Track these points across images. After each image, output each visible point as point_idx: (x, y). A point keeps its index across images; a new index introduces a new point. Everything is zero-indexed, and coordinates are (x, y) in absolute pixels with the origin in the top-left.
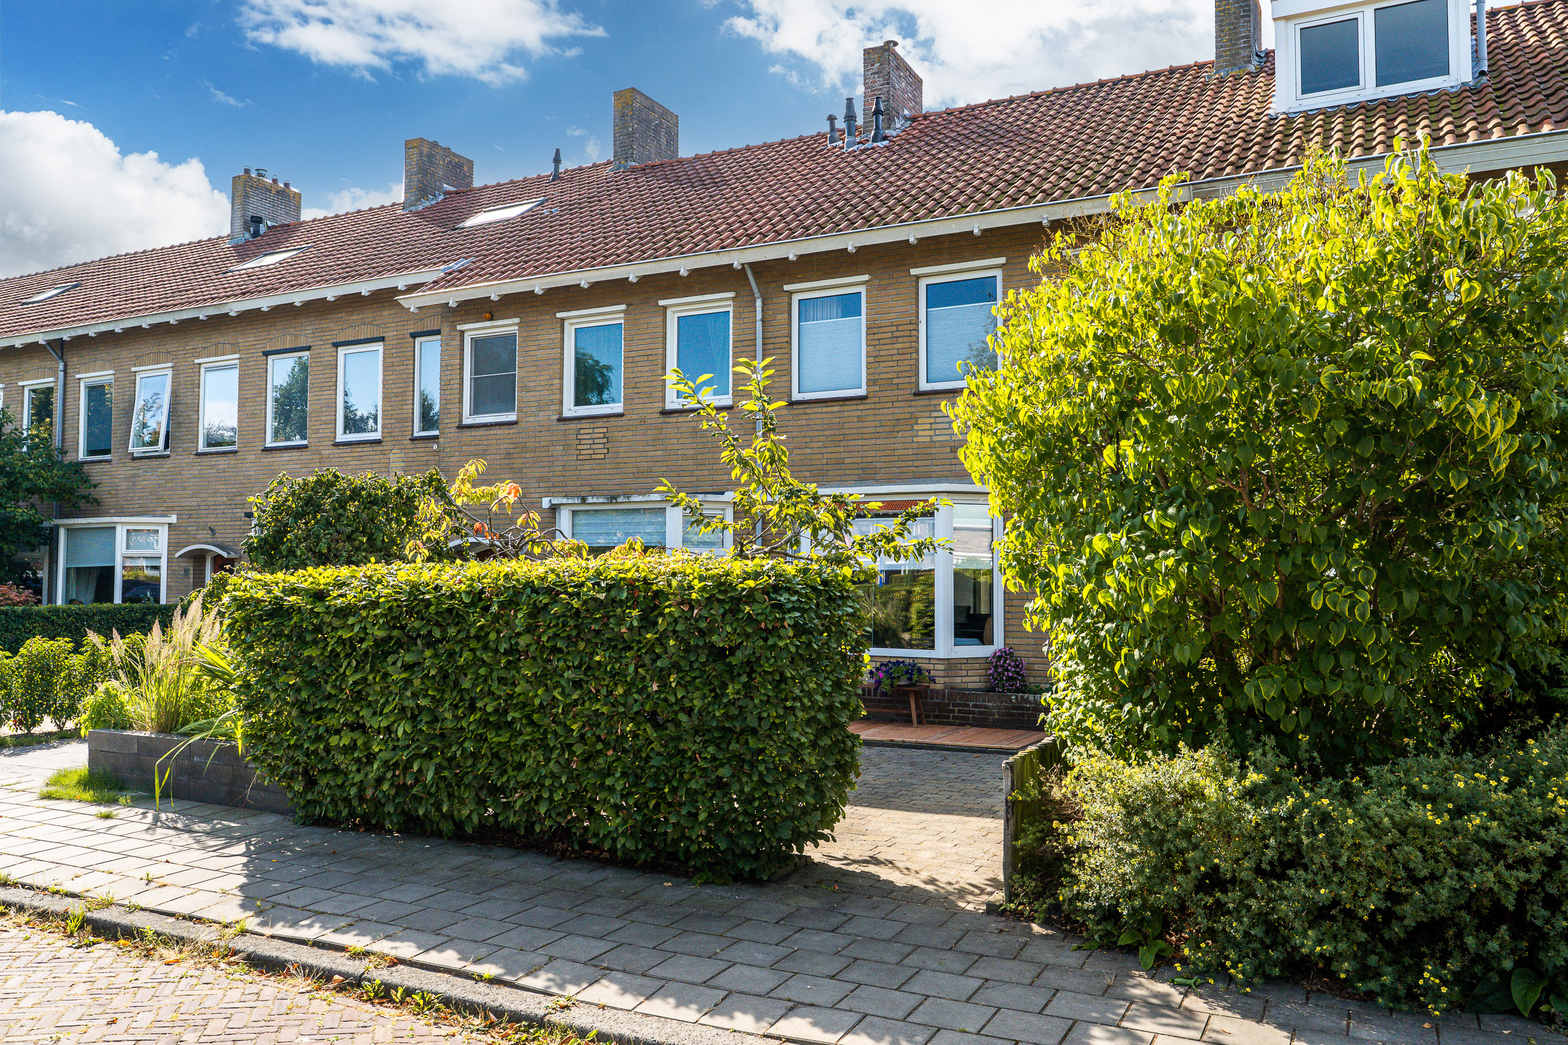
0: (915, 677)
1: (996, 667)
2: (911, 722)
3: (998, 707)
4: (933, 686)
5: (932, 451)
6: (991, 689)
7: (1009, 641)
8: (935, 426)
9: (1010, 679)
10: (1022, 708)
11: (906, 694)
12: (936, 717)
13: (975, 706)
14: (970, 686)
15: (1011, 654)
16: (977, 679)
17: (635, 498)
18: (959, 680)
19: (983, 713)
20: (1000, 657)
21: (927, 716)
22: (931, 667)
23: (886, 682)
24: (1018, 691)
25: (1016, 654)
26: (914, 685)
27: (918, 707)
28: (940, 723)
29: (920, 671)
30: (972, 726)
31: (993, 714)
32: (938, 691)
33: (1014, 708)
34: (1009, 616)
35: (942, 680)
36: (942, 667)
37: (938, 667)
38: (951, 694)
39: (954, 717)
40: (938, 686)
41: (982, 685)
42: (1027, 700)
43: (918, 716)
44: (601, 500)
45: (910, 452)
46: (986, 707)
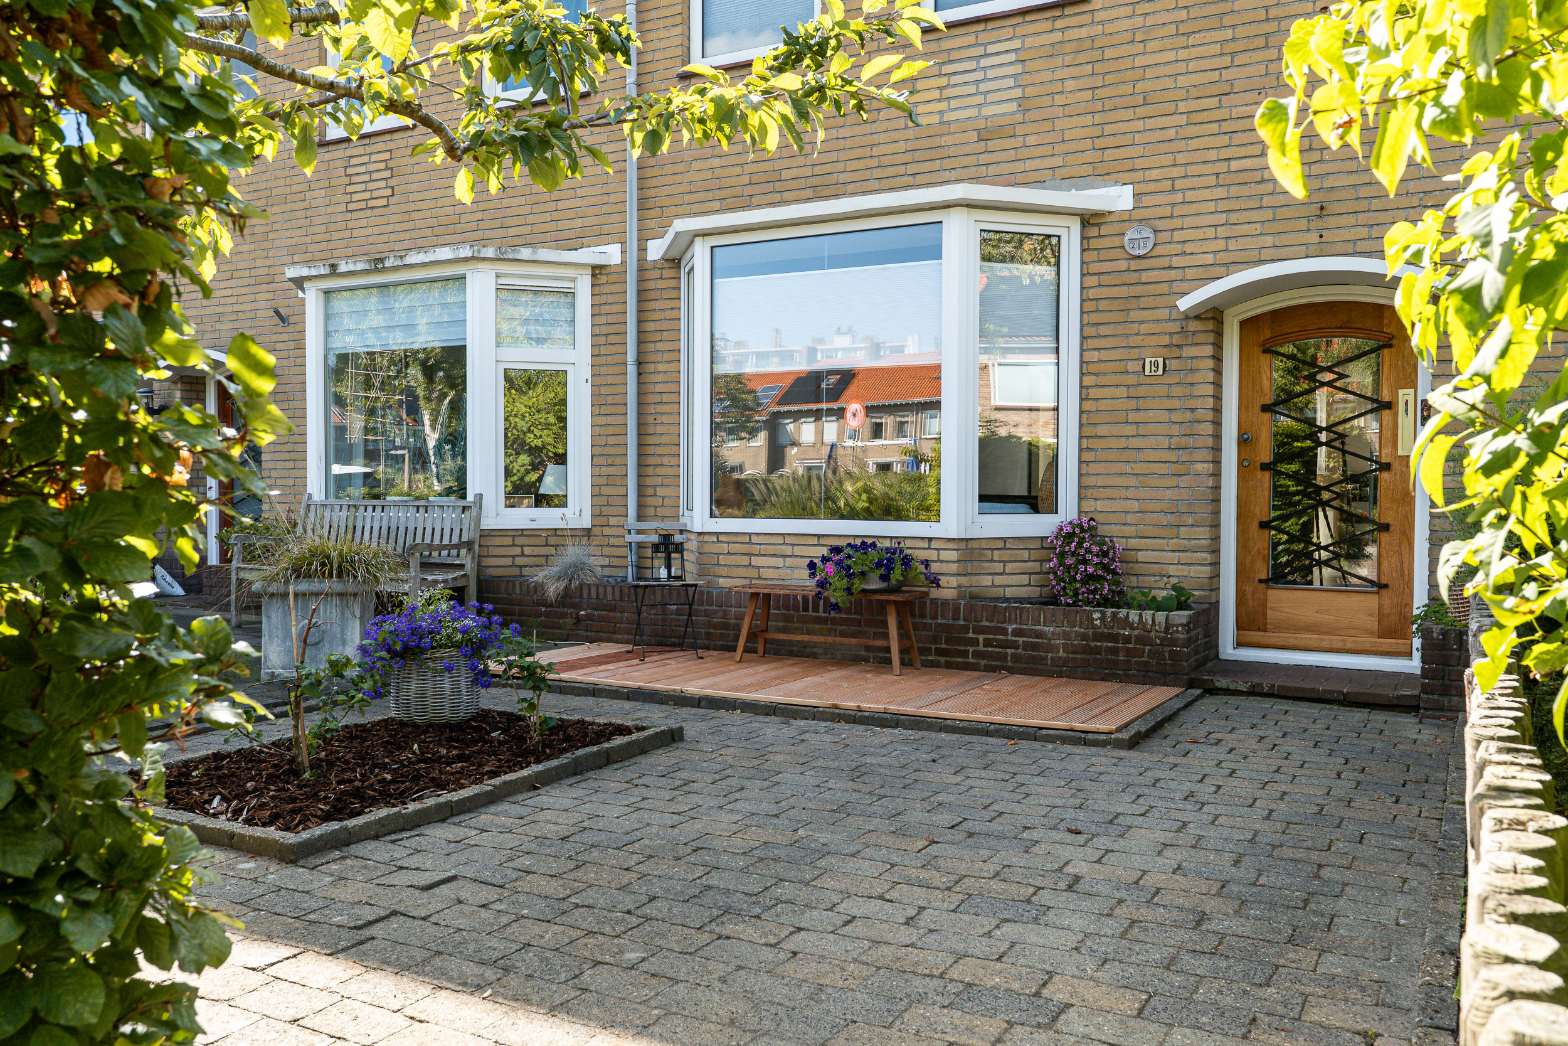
0: (897, 575)
1: (1062, 555)
2: (888, 661)
3: (1066, 636)
4: (935, 593)
5: (944, 141)
6: (1052, 601)
7: (1088, 506)
8: (948, 93)
9: (1090, 578)
10: (1114, 638)
11: (882, 607)
12: (940, 652)
13: (1018, 633)
14: (1010, 593)
15: (1092, 529)
16: (1025, 579)
17: (413, 258)
18: (987, 581)
19: (1034, 647)
20: (1070, 536)
21: (923, 651)
22: (932, 555)
23: (838, 582)
24: (1105, 602)
25: (1103, 530)
26: (896, 590)
27: (903, 635)
28: (949, 666)
29: (907, 561)
30: (1012, 671)
31: (1051, 648)
32: (945, 603)
33: (1098, 637)
34: (1087, 456)
35: (954, 581)
36: (953, 555)
37: (944, 555)
38: (970, 609)
39: (976, 654)
40: (947, 591)
41: (1034, 592)
42: (1126, 621)
43: (902, 651)
44: (360, 266)
45: (902, 146)
46: (1039, 635)
